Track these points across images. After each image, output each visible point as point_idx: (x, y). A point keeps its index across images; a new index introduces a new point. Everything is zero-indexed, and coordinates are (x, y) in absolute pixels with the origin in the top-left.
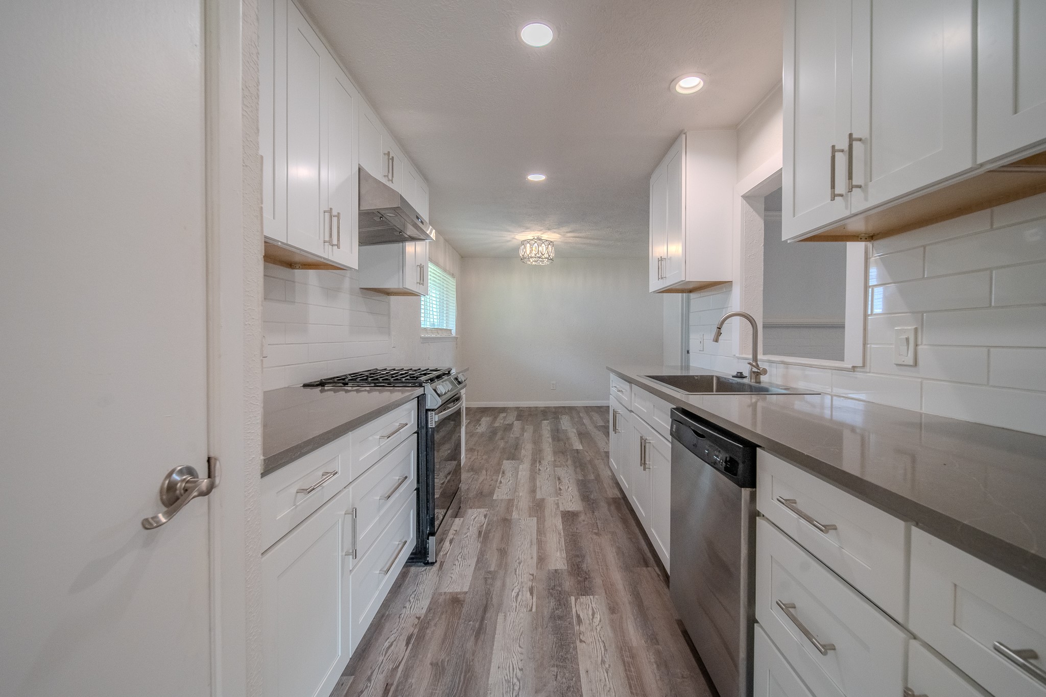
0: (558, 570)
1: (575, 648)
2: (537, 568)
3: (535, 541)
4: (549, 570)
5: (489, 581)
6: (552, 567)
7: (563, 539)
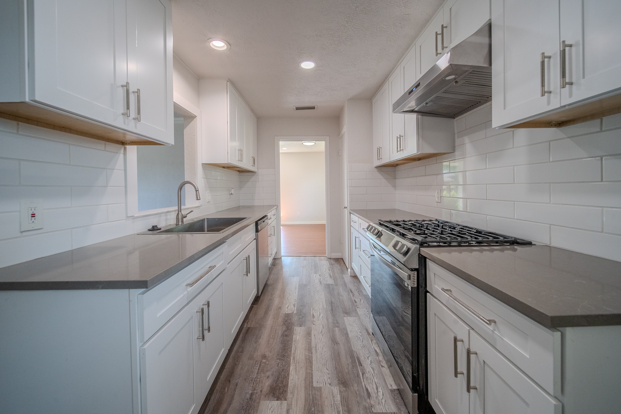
0: (300, 327)
1: (298, 298)
2: (311, 328)
3: (314, 351)
4: (305, 326)
5: (335, 322)
6: (303, 328)
7: (292, 352)
